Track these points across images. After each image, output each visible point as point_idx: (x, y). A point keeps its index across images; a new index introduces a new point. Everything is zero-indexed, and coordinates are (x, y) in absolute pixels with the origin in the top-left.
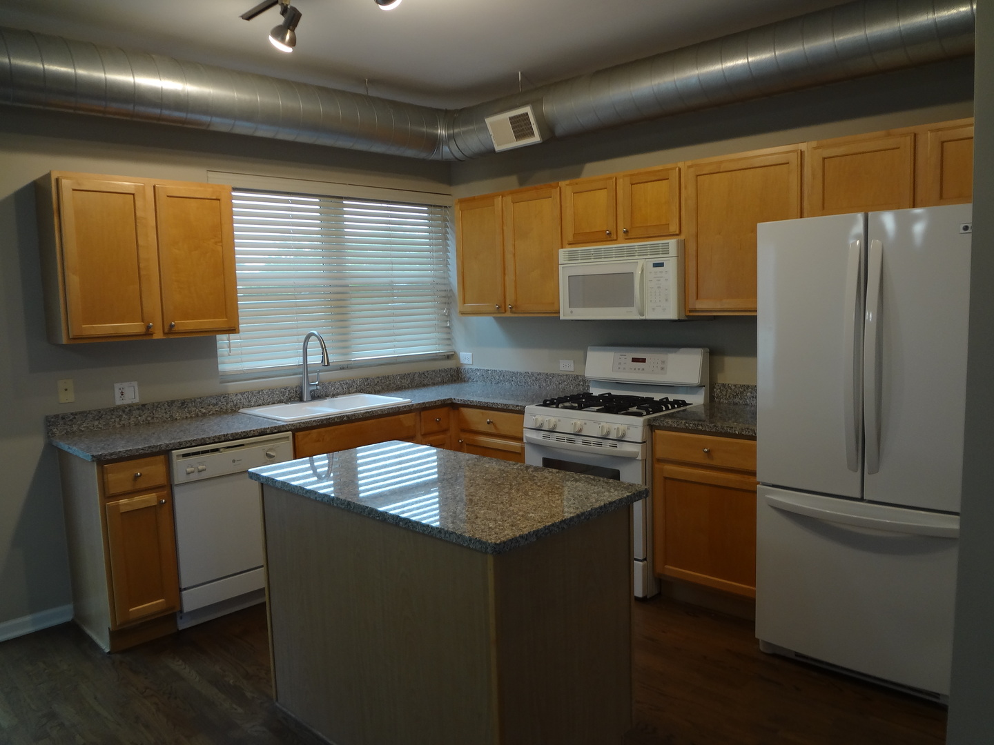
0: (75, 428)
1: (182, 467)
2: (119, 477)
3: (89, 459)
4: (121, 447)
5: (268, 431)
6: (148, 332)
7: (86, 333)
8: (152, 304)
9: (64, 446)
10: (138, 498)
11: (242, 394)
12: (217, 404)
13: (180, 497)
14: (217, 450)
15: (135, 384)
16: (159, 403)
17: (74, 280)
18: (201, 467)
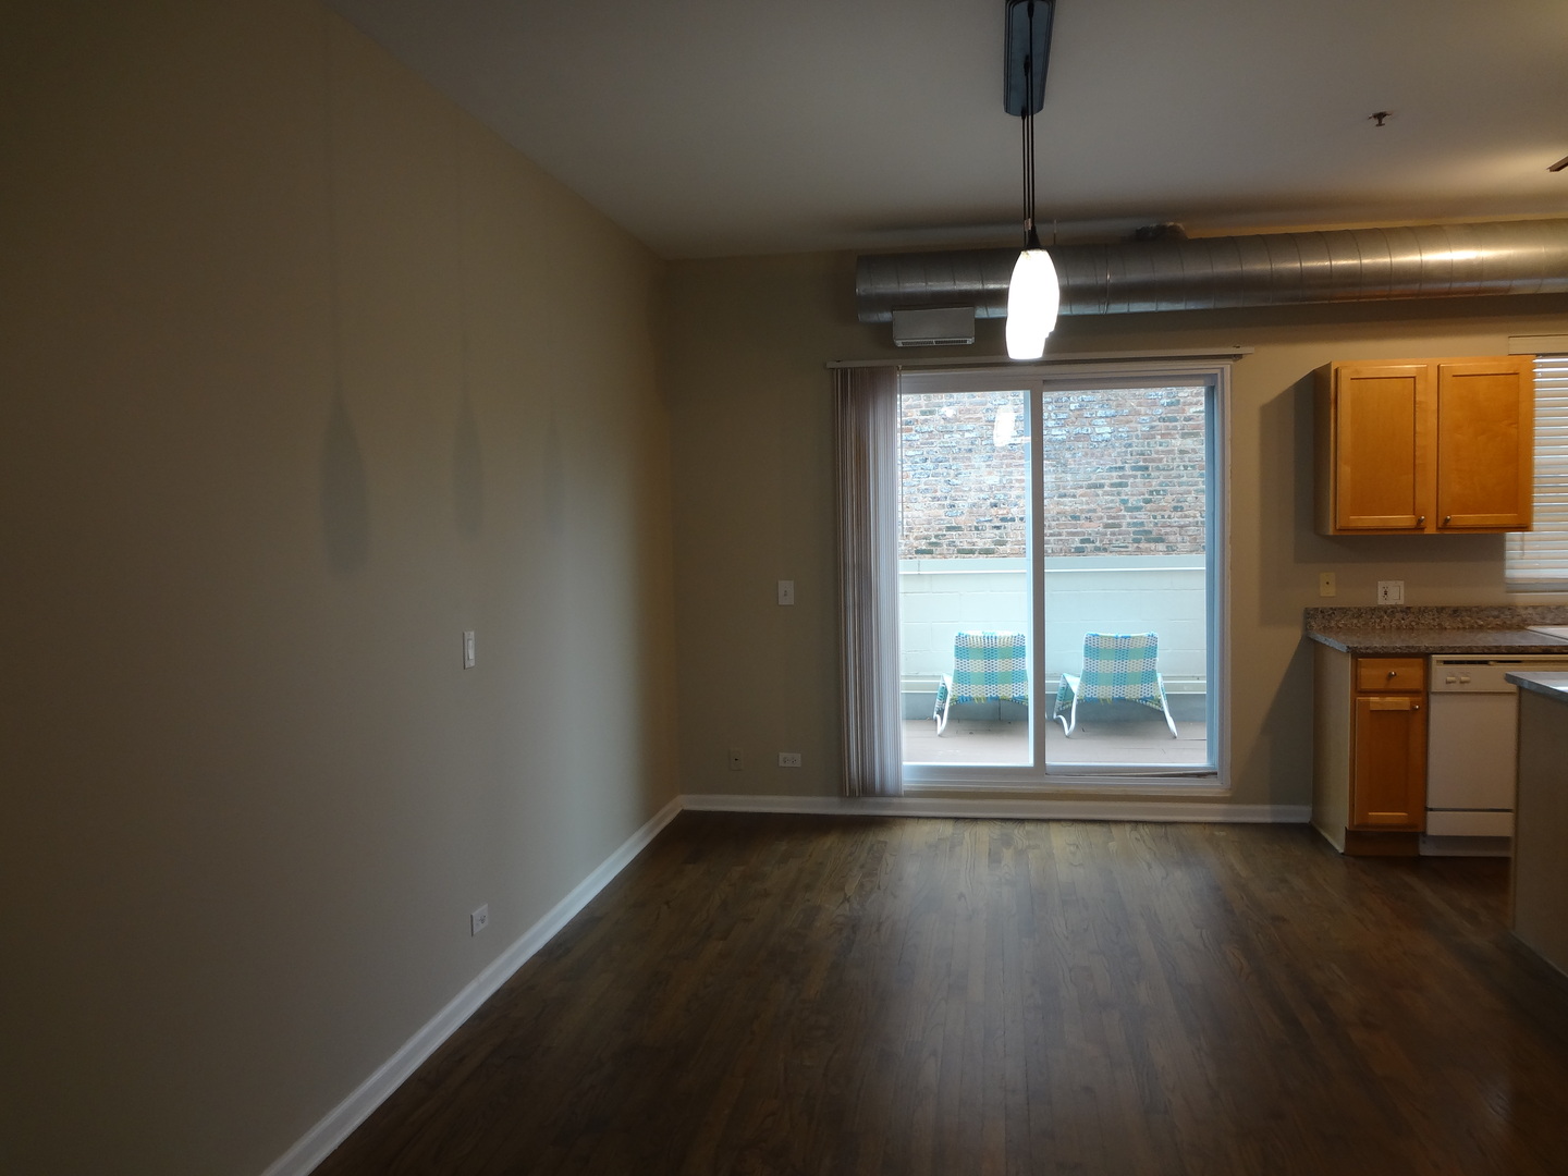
0: (1333, 624)
1: (1441, 675)
2: (1373, 673)
3: (1344, 650)
4: (1377, 642)
5: (1555, 650)
6: (1419, 526)
7: (1353, 525)
8: (1426, 497)
9: (1321, 638)
10: (1389, 699)
11: (1535, 607)
12: (1497, 617)
13: (1436, 707)
14: (1485, 662)
15: (1401, 583)
16: (1426, 608)
17: (1345, 471)
18: (1463, 678)
